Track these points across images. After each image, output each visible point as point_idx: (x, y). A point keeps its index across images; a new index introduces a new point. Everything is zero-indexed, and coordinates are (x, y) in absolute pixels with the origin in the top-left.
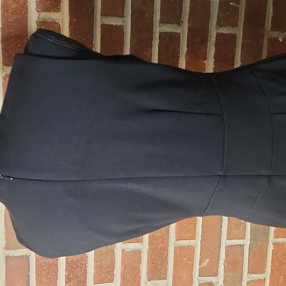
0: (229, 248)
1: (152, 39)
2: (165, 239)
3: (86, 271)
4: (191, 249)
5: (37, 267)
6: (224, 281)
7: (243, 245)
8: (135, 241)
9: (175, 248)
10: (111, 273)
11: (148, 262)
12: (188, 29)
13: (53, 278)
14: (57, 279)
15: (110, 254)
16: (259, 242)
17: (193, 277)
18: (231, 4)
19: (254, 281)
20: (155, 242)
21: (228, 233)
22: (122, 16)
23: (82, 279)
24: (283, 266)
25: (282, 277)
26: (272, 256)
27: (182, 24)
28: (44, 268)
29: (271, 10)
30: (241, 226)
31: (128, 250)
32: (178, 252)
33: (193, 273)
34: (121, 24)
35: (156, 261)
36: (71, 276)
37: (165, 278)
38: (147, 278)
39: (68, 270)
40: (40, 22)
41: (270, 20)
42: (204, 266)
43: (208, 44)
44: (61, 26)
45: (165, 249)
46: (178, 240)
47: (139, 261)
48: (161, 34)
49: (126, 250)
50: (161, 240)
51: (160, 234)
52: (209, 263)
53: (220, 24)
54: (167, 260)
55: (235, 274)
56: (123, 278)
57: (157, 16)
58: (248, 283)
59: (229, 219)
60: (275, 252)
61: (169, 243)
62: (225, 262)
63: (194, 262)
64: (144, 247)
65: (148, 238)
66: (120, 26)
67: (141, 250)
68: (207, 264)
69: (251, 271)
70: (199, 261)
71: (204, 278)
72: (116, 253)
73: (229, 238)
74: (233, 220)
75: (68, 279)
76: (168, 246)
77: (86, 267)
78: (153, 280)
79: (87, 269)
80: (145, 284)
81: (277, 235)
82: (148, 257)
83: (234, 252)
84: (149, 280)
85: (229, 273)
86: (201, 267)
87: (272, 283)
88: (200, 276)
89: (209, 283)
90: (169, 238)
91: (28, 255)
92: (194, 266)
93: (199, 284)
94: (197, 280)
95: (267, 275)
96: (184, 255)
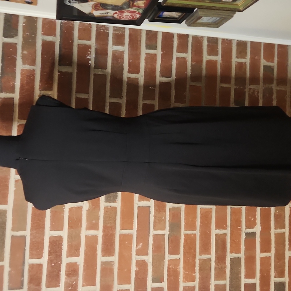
0: (155, 236)
1: (105, 106)
2: (113, 229)
3: (61, 248)
4: (130, 236)
5: (30, 243)
6: (153, 259)
7: (164, 235)
8: (94, 229)
9: (120, 235)
10: (78, 250)
11: (103, 244)
12: (126, 101)
13: (40, 252)
14: (43, 252)
15: (78, 238)
16: (174, 233)
17: (132, 255)
18: (151, 88)
19: (173, 260)
20: (107, 230)
21: (154, 226)
22: (87, 93)
23: (59, 254)
24: (192, 250)
25: (191, 258)
26: (184, 243)
27: (122, 98)
28: (35, 245)
29: (174, 91)
30: (163, 221)
31: (89, 235)
32: (122, 238)
33: (132, 253)
34: (87, 98)
35: (107, 244)
36: (52, 251)
37: (113, 256)
38: (102, 255)
39: (50, 247)
41: (174, 97)
42: (139, 248)
43: (138, 109)
45: (113, 235)
46: (122, 229)
47: (96, 243)
48: (110, 103)
49: (88, 235)
50: (111, 229)
51: (110, 225)
52: (142, 246)
53: (145, 98)
54: (114, 243)
55: (160, 255)
56: (86, 254)
57: (108, 94)
58: (169, 261)
59: (155, 216)
60: (185, 240)
61: (116, 231)
62: (152, 246)
63: (132, 245)
64: (100, 233)
65: (102, 228)
66: (86, 98)
67: (98, 235)
68: (141, 246)
69: (170, 253)
70: (136, 245)
71: (139, 256)
72: (81, 236)
73: (155, 229)
74: (157, 217)
75: (50, 253)
76: (115, 233)
77: (62, 245)
78: (105, 256)
79: (63, 247)
80: (100, 259)
81: (186, 228)
82: (102, 241)
83: (159, 239)
84: (103, 256)
85: (156, 254)
86: (137, 249)
87: (185, 262)
88: (136, 255)
89: (143, 260)
90: (116, 228)
91: (25, 235)
92: (132, 248)
93: (136, 261)
94: (135, 258)
95: (181, 256)
96: (126, 240)
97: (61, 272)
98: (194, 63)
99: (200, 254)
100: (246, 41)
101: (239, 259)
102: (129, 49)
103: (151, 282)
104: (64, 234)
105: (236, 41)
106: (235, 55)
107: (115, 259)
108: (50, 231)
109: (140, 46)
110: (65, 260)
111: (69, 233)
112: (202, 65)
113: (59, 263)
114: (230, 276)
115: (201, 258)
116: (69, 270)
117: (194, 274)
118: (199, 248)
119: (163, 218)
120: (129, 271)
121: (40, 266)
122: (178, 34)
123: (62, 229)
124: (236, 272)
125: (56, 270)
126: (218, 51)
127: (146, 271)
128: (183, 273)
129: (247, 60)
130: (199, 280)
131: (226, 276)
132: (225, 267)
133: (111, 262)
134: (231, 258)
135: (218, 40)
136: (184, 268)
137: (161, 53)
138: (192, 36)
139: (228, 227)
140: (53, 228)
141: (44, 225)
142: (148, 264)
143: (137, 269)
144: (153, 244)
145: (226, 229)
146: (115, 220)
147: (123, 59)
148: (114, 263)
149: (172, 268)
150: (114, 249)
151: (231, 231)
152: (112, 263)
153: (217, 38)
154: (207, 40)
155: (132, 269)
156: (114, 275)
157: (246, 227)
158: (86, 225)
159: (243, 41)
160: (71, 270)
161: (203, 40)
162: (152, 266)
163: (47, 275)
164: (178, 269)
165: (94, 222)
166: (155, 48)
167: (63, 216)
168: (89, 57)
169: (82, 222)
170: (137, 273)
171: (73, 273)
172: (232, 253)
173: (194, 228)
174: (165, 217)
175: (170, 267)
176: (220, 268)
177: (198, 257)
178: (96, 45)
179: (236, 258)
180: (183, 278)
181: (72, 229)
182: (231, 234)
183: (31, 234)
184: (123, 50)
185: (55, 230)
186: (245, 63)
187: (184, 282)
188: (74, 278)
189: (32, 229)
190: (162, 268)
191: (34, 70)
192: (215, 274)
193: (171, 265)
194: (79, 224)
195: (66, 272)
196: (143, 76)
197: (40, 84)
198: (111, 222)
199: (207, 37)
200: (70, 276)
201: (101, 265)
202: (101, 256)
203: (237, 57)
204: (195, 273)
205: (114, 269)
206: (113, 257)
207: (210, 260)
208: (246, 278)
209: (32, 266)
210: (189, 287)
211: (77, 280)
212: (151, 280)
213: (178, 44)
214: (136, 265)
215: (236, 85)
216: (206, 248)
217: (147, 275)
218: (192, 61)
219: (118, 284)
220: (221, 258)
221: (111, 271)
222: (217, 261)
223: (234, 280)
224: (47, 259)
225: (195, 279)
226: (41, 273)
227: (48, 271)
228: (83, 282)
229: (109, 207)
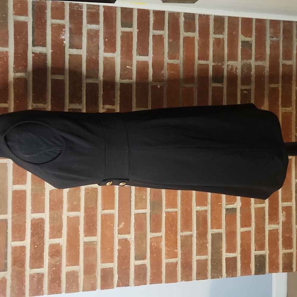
0: (137, 215)
1: (81, 87)
2: (95, 209)
3: (44, 230)
4: (112, 216)
5: (12, 227)
6: (135, 238)
7: (146, 213)
8: (75, 210)
9: (101, 215)
10: (60, 231)
11: (84, 224)
12: (103, 81)
13: (23, 234)
14: (25, 235)
15: (60, 219)
16: (156, 211)
17: (114, 234)
18: (127, 67)
19: (155, 238)
20: (88, 211)
21: (136, 205)
22: (63, 74)
23: (41, 236)
24: (173, 227)
25: (173, 235)
26: (165, 221)
27: (99, 78)
28: (17, 228)
29: (152, 70)
30: (144, 200)
31: (71, 216)
32: (104, 218)
33: (114, 232)
35: (89, 224)
36: (34, 233)
37: (96, 235)
39: (33, 229)
40: (15, 78)
41: (151, 76)
42: (121, 227)
43: (116, 89)
44: (28, 80)
45: (95, 215)
46: (103, 210)
47: (78, 224)
48: (87, 84)
49: (70, 216)
50: (92, 209)
51: (91, 206)
52: (124, 224)
53: (122, 78)
54: (96, 223)
55: (142, 233)
56: (68, 235)
58: (151, 239)
59: (135, 196)
60: (167, 218)
61: (97, 212)
62: (134, 225)
63: (114, 224)
64: (81, 214)
65: (84, 209)
66: (62, 80)
67: (80, 216)
68: (123, 226)
69: (152, 231)
70: (117, 224)
71: (122, 235)
72: (63, 218)
73: (136, 208)
74: (138, 196)
75: (33, 235)
76: (97, 213)
77: (44, 227)
78: (88, 236)
79: (45, 229)
80: (83, 239)
81: (167, 207)
82: (84, 221)
83: (140, 218)
84: (85, 236)
85: (138, 232)
86: (119, 228)
87: (166, 239)
88: (118, 234)
89: (125, 239)
90: (97, 209)
91: (7, 219)
92: (114, 227)
93: (118, 240)
94: (117, 237)
95: (163, 233)
96: (107, 220)
97: (44, 253)
98: (171, 41)
99: (182, 231)
100: (223, 16)
101: (220, 235)
102: (104, 27)
103: (134, 259)
104: (46, 216)
105: (213, 16)
106: (213, 31)
107: (97, 238)
108: (32, 213)
109: (116, 24)
110: (48, 242)
111: (50, 215)
112: (179, 42)
113: (42, 244)
114: (211, 251)
115: (183, 235)
116: (53, 251)
117: (176, 251)
118: (181, 225)
119: (144, 197)
120: (112, 250)
121: (23, 248)
122: (154, 11)
123: (43, 212)
124: (217, 247)
125: (39, 251)
126: (195, 27)
127: (129, 249)
128: (165, 250)
129: (224, 35)
130: (181, 256)
131: (207, 252)
132: (207, 243)
133: (94, 241)
134: (212, 234)
135: (195, 15)
136: (166, 245)
137: (137, 30)
138: (168, 12)
139: (209, 204)
140: (34, 211)
141: (25, 208)
142: (130, 242)
143: (120, 248)
144: (134, 223)
145: (207, 206)
146: (96, 201)
147: (98, 38)
148: (97, 243)
149: (155, 245)
150: (96, 229)
151: (211, 207)
152: (95, 243)
153: (194, 14)
154: (184, 16)
155: (114, 248)
156: (97, 255)
157: (226, 203)
158: (68, 207)
159: (220, 17)
160: (54, 251)
161: (180, 16)
162: (134, 244)
163: (30, 257)
164: (160, 246)
165: (75, 203)
166: (131, 26)
167: (44, 199)
168: (63, 37)
169: (63, 204)
170: (119, 251)
171: (56, 254)
172: (213, 229)
173: (175, 206)
174: (146, 196)
175: (152, 244)
176: (202, 243)
177: (180, 234)
178: (69, 24)
179: (217, 233)
180: (166, 254)
181: (54, 211)
182: (212, 211)
183: (12, 218)
184: (98, 28)
185: (37, 213)
186: (223, 39)
187: (166, 258)
188: (57, 259)
189: (13, 212)
190: (144, 246)
191: (7, 52)
192: (196, 250)
193: (153, 243)
194: (61, 206)
195: (49, 253)
196: (120, 55)
197: (14, 66)
198: (92, 202)
199: (184, 13)
200: (53, 256)
201: (84, 245)
202: (84, 236)
203: (215, 33)
204: (177, 249)
205: (97, 249)
206: (96, 237)
207: (191, 236)
208: (227, 253)
209: (15, 249)
210: (171, 263)
211: (60, 261)
212: (134, 257)
213: (154, 21)
214: (119, 244)
215: (214, 61)
216: (187, 225)
217: (129, 253)
218: (169, 38)
219: (102, 263)
220: (202, 235)
221: (95, 250)
222: (198, 237)
223: (216, 255)
224: (30, 241)
225: (177, 255)
226: (25, 255)
227: (31, 252)
228: (67, 262)
229: (90, 189)
